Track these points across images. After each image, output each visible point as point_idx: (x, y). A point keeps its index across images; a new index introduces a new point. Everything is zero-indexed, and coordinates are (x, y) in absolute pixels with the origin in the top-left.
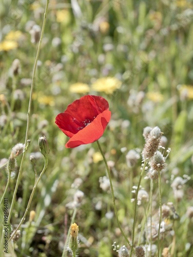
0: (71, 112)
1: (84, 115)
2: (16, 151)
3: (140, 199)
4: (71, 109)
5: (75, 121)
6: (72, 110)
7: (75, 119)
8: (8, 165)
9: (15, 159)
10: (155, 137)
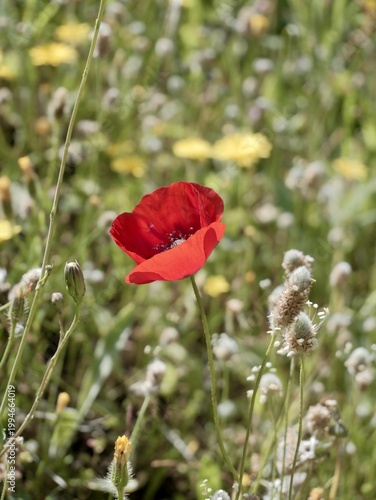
0: (148, 209)
1: (172, 219)
2: (28, 281)
3: (265, 391)
4: (149, 203)
5: (152, 230)
6: (150, 207)
7: (152, 226)
8: (11, 309)
9: (26, 300)
10: (296, 288)
